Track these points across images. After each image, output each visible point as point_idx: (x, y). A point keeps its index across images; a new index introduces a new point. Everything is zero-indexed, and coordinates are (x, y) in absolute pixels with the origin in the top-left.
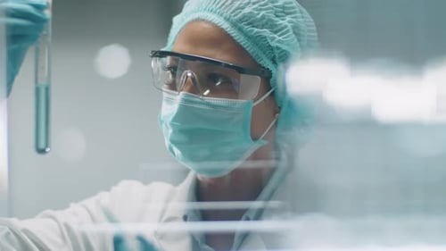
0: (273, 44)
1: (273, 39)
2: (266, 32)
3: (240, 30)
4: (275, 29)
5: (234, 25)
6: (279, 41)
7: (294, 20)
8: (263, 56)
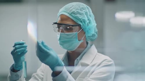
0: (80, 18)
1: (80, 17)
2: (78, 15)
3: (72, 16)
4: (80, 14)
5: (70, 15)
6: (81, 17)
7: (85, 11)
8: (78, 21)
